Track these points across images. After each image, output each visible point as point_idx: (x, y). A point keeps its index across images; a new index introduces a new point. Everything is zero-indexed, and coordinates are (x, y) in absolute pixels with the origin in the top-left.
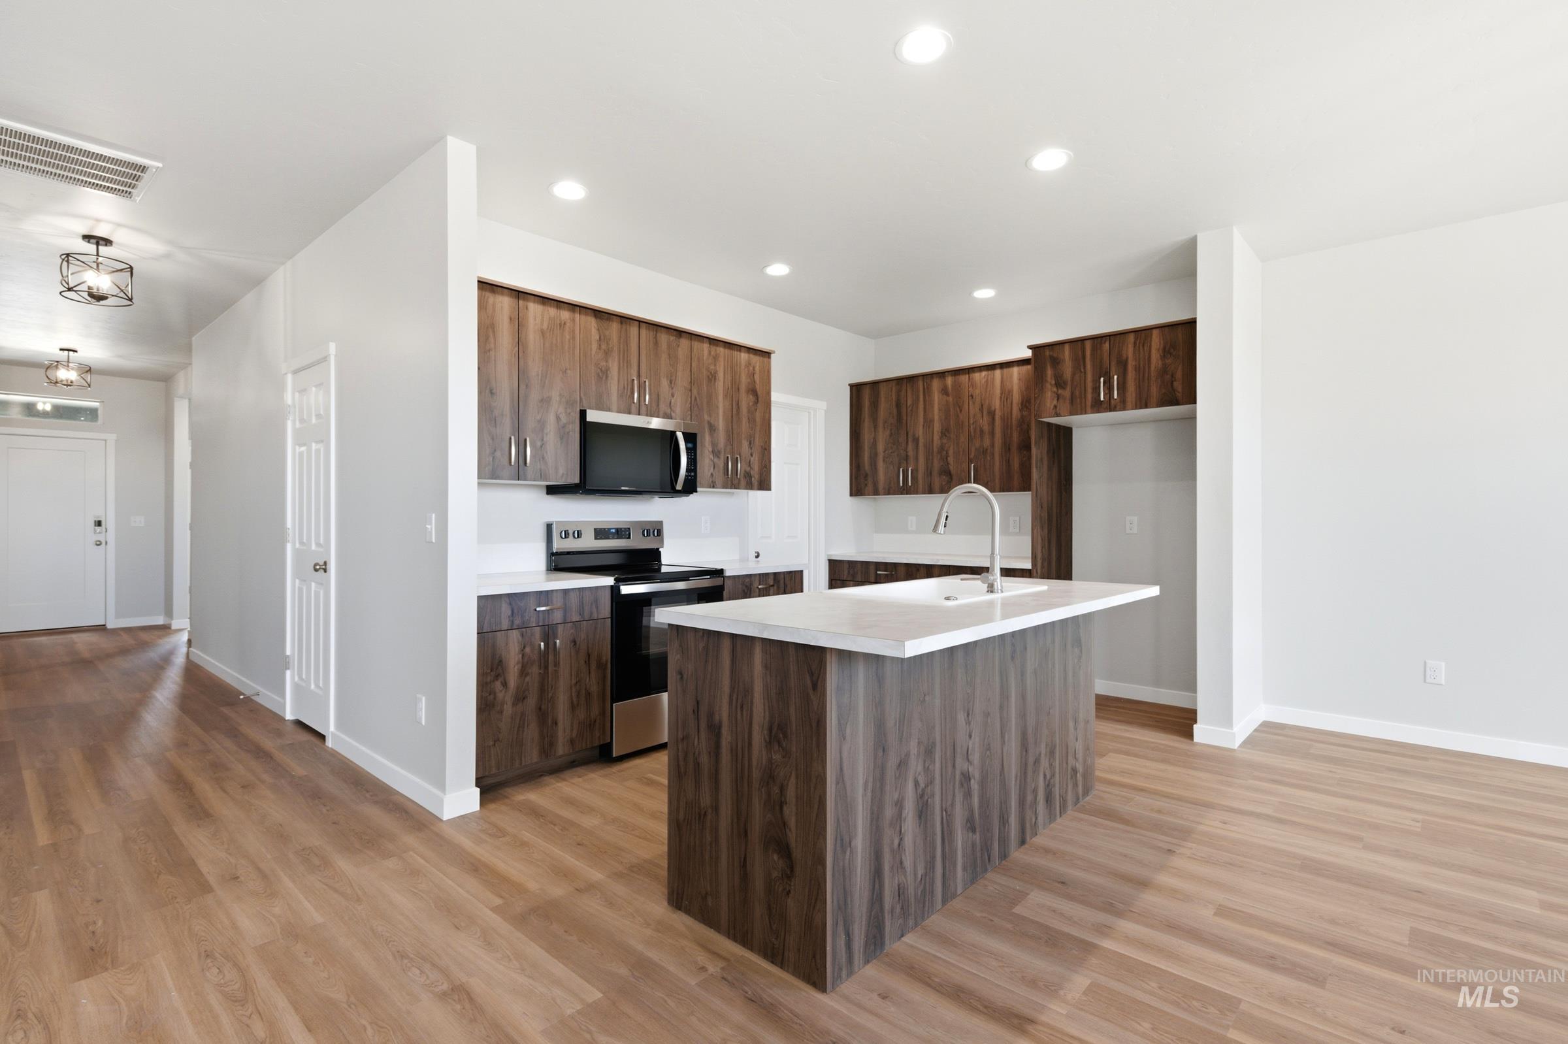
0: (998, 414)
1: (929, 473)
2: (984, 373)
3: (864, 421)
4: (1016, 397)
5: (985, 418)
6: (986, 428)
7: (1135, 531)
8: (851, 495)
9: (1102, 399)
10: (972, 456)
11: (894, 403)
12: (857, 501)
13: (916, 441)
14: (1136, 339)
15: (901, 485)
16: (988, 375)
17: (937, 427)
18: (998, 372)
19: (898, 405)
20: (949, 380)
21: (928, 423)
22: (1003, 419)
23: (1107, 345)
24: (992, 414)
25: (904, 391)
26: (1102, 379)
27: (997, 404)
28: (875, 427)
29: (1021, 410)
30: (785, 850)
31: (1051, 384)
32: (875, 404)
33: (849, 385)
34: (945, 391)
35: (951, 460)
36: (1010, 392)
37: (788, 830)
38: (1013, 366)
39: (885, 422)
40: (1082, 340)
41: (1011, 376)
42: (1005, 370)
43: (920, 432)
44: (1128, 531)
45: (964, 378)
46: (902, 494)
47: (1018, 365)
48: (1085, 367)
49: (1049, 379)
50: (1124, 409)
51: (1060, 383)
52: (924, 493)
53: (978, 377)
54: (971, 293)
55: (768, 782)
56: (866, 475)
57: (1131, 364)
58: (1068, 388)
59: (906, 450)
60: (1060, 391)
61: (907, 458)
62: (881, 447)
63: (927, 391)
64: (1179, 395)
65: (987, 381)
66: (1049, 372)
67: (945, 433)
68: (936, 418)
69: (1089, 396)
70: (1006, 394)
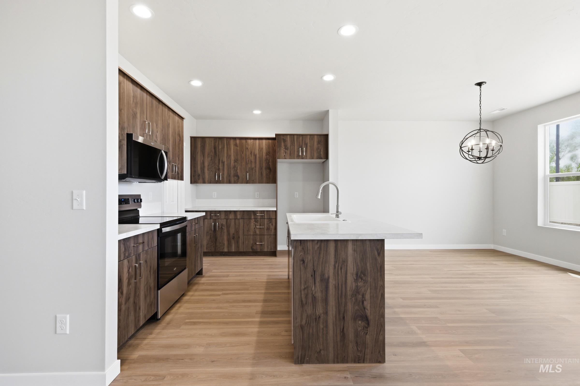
0: (258, 156)
1: (229, 175)
2: (252, 141)
3: (198, 153)
4: (264, 151)
5: (252, 157)
6: (253, 160)
7: (297, 197)
8: (191, 183)
9: (300, 155)
10: (247, 170)
11: (213, 147)
12: (194, 186)
13: (223, 163)
14: (310, 137)
15: (217, 180)
16: (254, 141)
17: (233, 158)
18: (257, 141)
19: (215, 148)
20: (238, 141)
21: (229, 156)
22: (259, 157)
23: (301, 137)
24: (255, 156)
25: (218, 142)
26: (300, 148)
27: (257, 152)
28: (204, 156)
29: (266, 155)
30: (365, 319)
31: (283, 148)
32: (203, 147)
33: (190, 137)
34: (236, 145)
35: (238, 171)
36: (262, 148)
37: (366, 310)
38: (263, 140)
39: (208, 154)
40: (293, 135)
41: (263, 143)
42: (260, 141)
43: (225, 159)
44: (295, 197)
45: (244, 141)
46: (217, 183)
47: (265, 140)
48: (294, 144)
49: (282, 146)
50: (307, 159)
51: (286, 148)
52: (226, 183)
53: (249, 141)
54: (252, 111)
55: (356, 295)
56: (199, 175)
57: (309, 145)
58: (289, 150)
59: (219, 166)
60: (286, 151)
61: (219, 169)
62: (206, 164)
63: (228, 144)
64: (322, 156)
65: (253, 144)
66: (283, 144)
67: (236, 161)
68: (232, 155)
69: (296, 153)
70: (261, 149)
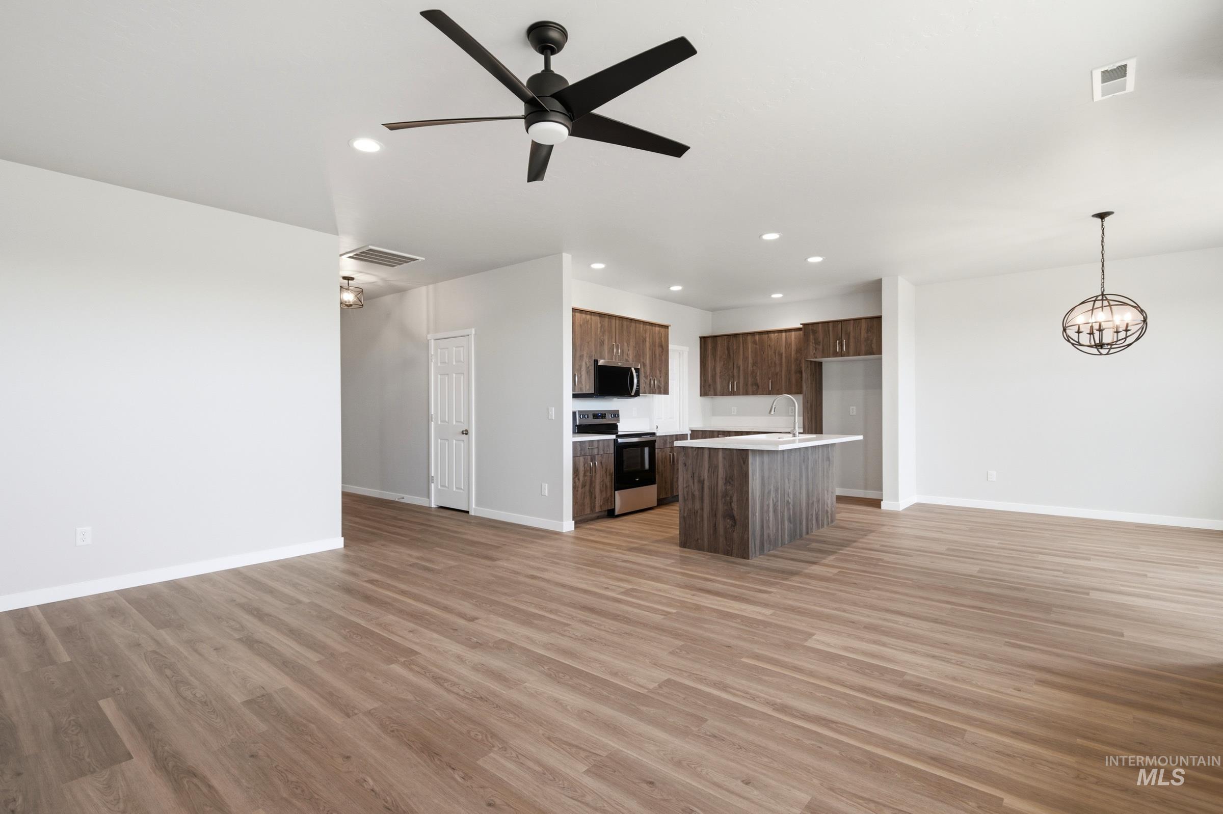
0: (784, 355)
1: (746, 384)
2: (776, 334)
3: (708, 356)
4: (793, 347)
5: (777, 357)
6: (777, 362)
7: (855, 413)
8: (701, 396)
9: (838, 351)
10: (770, 376)
11: (726, 348)
12: (704, 399)
13: (739, 368)
14: (854, 323)
15: (730, 390)
16: (778, 335)
17: (750, 360)
18: (784, 334)
19: (728, 349)
20: (757, 337)
21: (746, 359)
22: (786, 357)
23: (840, 325)
24: (781, 355)
25: (731, 341)
26: (838, 341)
27: (783, 350)
28: (715, 360)
29: (796, 353)
31: (812, 342)
32: (715, 349)
33: (699, 337)
34: (754, 342)
35: (758, 378)
36: (790, 344)
38: (792, 331)
39: (721, 357)
40: (827, 323)
41: (791, 337)
42: (788, 333)
43: (741, 363)
44: (851, 414)
45: (765, 336)
46: (731, 395)
47: (794, 331)
48: (829, 336)
49: (811, 340)
50: (848, 356)
51: (817, 342)
52: (743, 395)
53: (772, 335)
56: (710, 385)
57: (852, 335)
58: (821, 345)
59: (733, 372)
60: (817, 346)
61: (733, 376)
62: (718, 370)
63: (745, 343)
64: (873, 350)
65: (778, 338)
66: (812, 337)
67: (755, 364)
68: (750, 356)
69: (832, 349)
70: (788, 345)
